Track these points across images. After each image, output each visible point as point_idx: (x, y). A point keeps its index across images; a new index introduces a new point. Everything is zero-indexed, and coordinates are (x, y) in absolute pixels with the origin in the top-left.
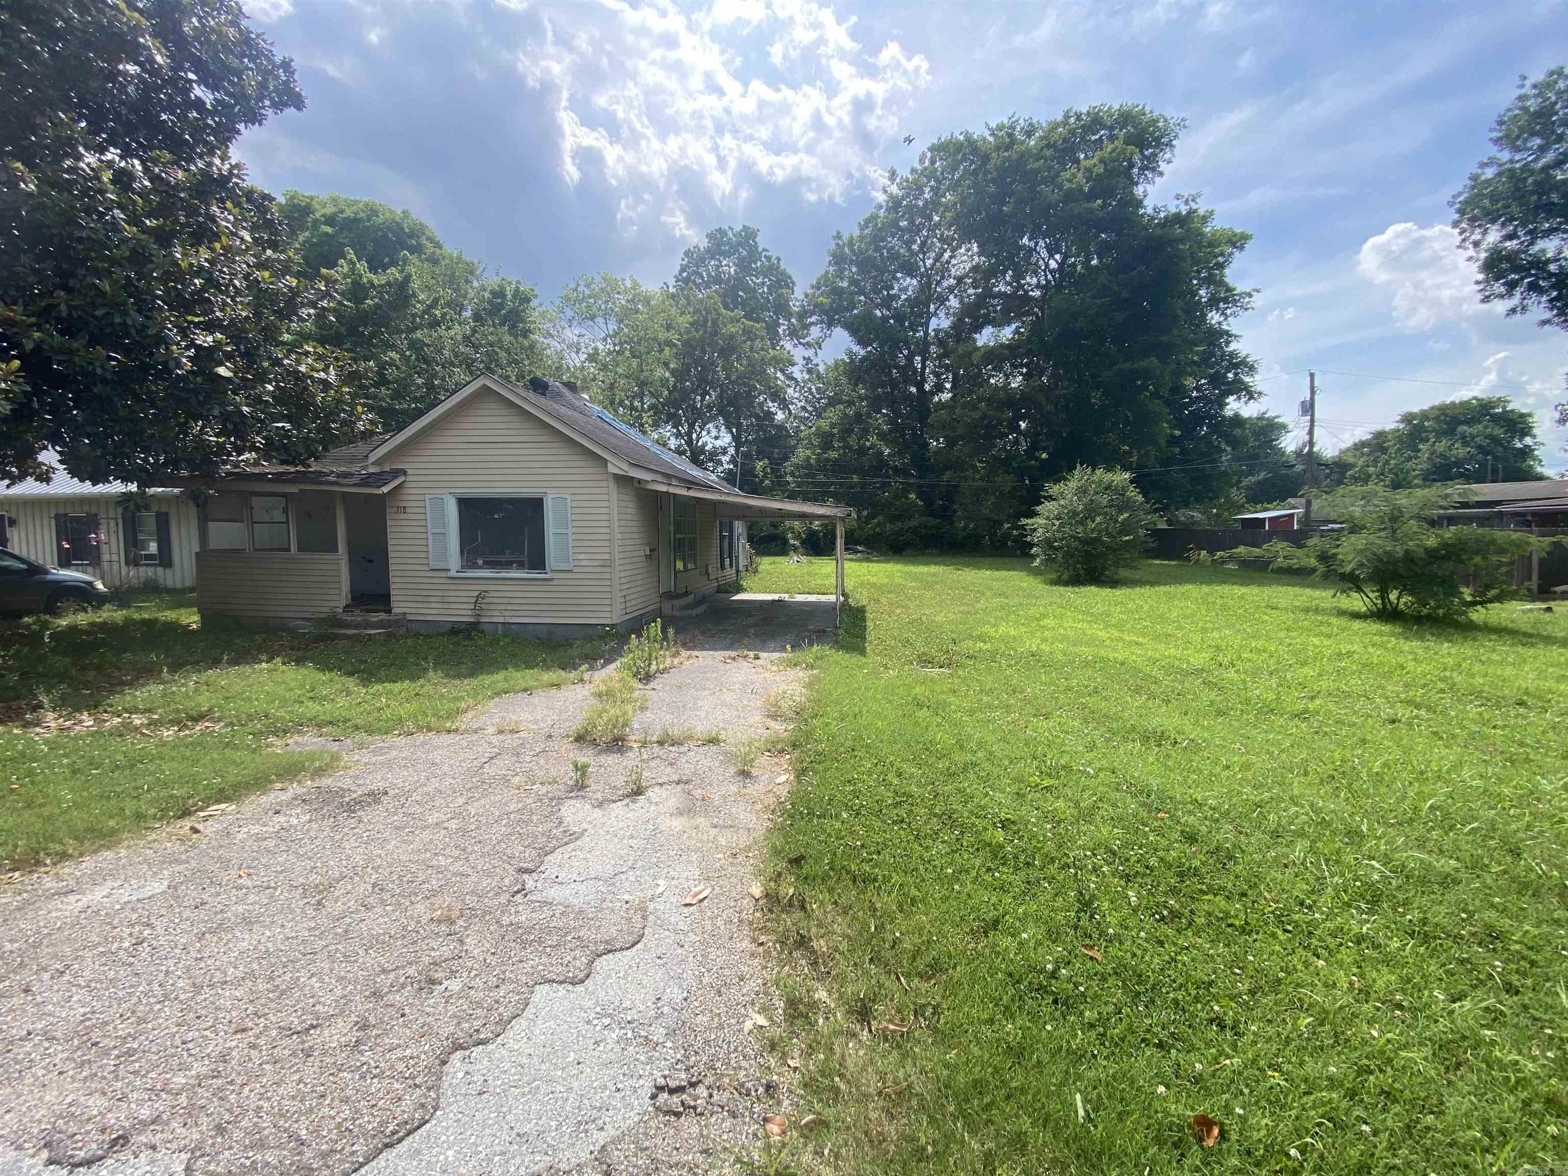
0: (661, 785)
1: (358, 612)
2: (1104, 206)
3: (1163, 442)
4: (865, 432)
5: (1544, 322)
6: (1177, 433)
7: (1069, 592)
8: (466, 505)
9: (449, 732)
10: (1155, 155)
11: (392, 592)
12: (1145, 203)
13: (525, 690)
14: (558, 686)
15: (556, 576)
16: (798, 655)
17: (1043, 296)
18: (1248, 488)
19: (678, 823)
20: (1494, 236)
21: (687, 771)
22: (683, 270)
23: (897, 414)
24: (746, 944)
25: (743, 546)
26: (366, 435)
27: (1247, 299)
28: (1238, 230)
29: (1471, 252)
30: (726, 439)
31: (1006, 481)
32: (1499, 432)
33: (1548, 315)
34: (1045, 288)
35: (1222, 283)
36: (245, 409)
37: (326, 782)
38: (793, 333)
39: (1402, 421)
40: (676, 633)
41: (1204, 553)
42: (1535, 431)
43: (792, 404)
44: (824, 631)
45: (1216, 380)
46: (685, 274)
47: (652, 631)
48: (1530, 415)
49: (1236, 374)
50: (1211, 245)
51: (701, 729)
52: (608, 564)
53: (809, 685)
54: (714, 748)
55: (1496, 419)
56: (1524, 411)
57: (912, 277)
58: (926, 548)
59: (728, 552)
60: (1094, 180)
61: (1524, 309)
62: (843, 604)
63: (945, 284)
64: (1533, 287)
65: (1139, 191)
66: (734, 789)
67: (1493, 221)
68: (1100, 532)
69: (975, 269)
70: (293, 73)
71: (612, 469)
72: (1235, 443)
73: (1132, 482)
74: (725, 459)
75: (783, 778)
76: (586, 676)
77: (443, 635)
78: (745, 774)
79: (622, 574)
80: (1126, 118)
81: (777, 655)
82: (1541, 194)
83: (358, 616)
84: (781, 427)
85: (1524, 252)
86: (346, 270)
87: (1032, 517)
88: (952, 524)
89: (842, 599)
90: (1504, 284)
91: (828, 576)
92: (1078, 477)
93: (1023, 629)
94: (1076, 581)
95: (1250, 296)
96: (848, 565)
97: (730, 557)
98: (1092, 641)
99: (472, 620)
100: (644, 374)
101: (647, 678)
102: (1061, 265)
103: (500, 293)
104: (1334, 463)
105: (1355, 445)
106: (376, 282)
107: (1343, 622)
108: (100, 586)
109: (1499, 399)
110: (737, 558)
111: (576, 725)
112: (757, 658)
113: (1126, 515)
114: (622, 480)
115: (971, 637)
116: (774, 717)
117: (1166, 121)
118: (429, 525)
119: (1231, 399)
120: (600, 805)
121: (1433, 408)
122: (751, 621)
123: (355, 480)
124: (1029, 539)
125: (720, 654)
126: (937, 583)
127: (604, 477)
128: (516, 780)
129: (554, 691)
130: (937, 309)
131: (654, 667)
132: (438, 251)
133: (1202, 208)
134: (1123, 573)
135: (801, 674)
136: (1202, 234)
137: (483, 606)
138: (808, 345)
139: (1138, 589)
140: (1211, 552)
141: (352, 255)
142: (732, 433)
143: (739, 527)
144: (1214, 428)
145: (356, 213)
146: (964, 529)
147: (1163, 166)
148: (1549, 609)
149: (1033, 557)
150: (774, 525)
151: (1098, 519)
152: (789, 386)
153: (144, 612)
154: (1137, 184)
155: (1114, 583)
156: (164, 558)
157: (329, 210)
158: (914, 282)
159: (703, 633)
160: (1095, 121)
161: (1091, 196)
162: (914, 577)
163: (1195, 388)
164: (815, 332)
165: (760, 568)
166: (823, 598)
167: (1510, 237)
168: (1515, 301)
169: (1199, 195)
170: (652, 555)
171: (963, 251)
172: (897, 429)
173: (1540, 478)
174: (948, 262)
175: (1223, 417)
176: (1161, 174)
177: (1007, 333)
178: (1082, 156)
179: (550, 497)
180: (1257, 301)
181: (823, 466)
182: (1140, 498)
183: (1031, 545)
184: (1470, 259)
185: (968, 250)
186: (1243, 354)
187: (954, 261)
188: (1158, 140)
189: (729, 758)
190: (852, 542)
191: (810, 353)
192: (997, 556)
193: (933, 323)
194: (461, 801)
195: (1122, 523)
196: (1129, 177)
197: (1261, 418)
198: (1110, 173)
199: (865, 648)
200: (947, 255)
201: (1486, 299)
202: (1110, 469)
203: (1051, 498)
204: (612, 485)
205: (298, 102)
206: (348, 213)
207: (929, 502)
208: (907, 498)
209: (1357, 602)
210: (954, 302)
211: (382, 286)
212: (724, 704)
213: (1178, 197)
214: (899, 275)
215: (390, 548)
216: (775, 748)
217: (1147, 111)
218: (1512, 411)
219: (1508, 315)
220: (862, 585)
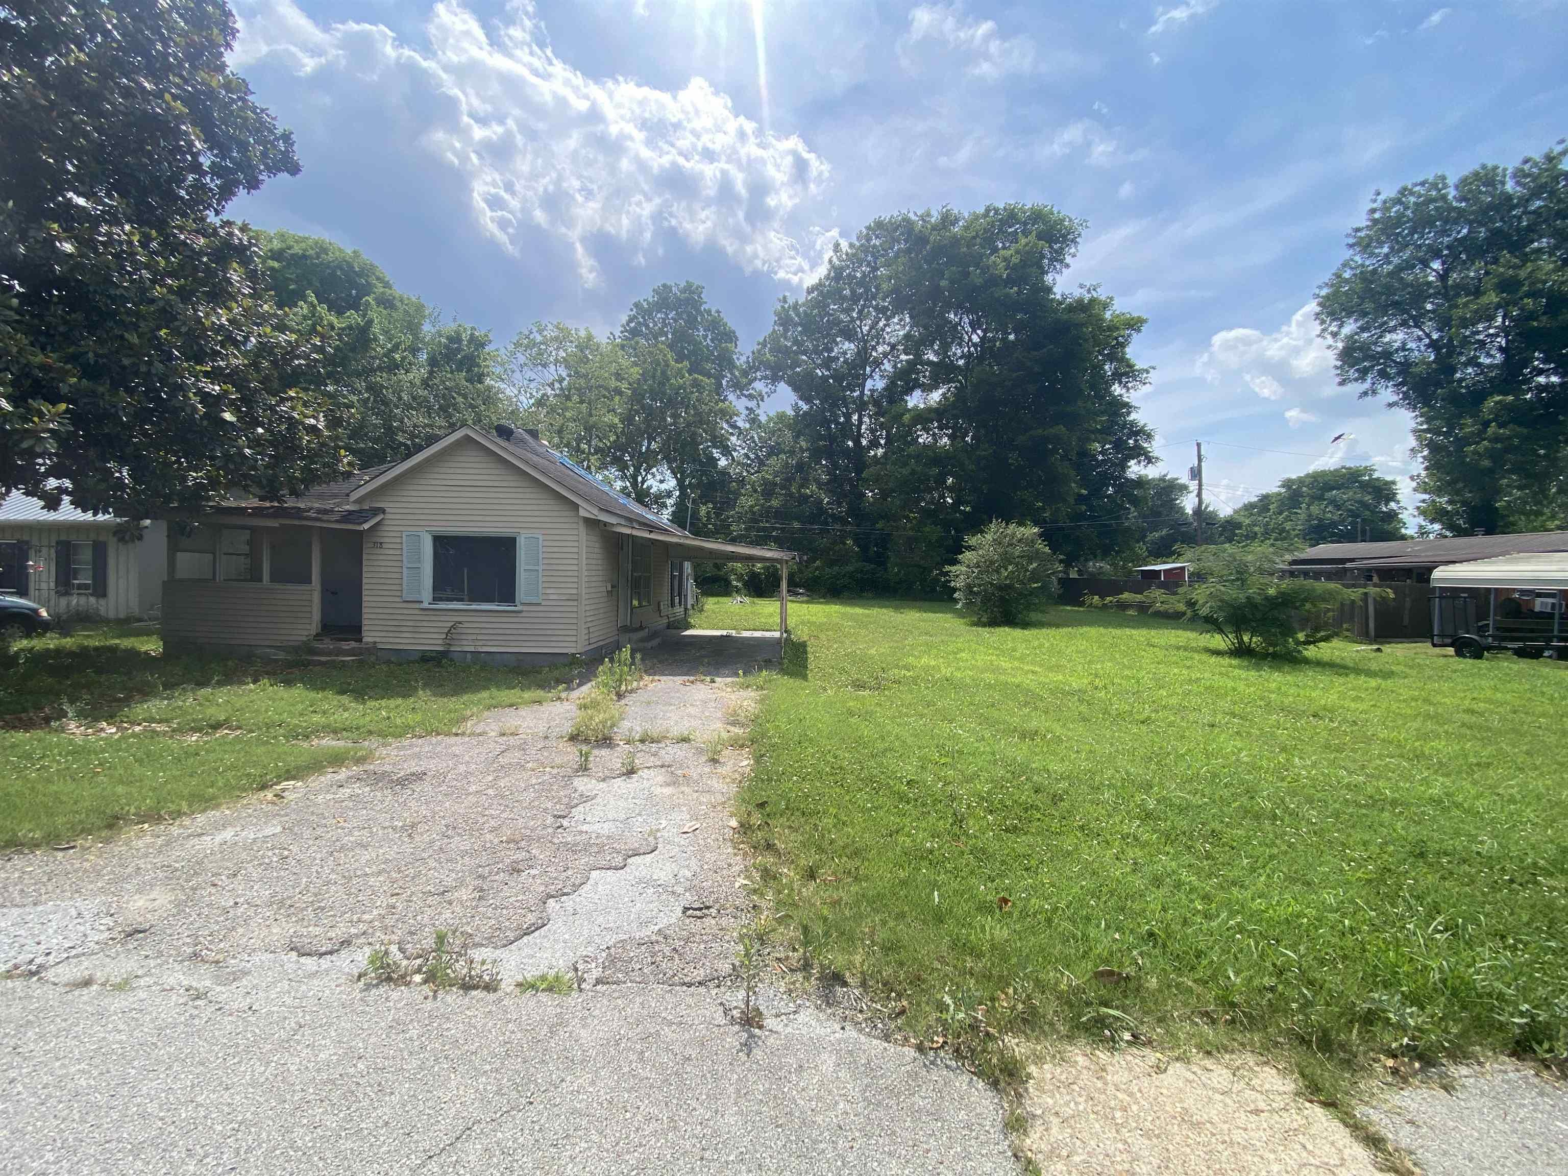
0: (649, 768)
1: (327, 640)
2: (1019, 293)
3: (1071, 500)
4: (804, 484)
5: (1391, 405)
6: (1084, 492)
7: (985, 632)
8: (440, 541)
9: (457, 735)
10: (1062, 249)
11: (364, 622)
12: (1055, 290)
13: (511, 706)
14: (540, 702)
15: (525, 608)
16: (750, 679)
17: (967, 364)
18: (1153, 542)
19: (668, 791)
20: (1350, 327)
21: (668, 759)
22: (631, 320)
23: (835, 466)
24: (730, 850)
25: (690, 585)
26: (348, 475)
27: (1145, 375)
28: (1135, 315)
29: (1330, 340)
30: (671, 483)
31: (933, 531)
32: (1368, 498)
33: (1395, 398)
34: (968, 356)
35: (1123, 360)
36: (247, 451)
37: (367, 767)
38: (737, 386)
39: (1283, 486)
40: (642, 659)
41: (1096, 597)
42: (1399, 497)
43: (735, 450)
44: (770, 661)
45: (1119, 445)
46: (632, 325)
47: (623, 655)
48: (1394, 483)
49: (1136, 441)
50: (1112, 328)
51: (675, 732)
52: (576, 599)
53: (762, 701)
54: (686, 745)
55: (1364, 486)
56: (1389, 478)
57: (850, 341)
58: (862, 591)
59: (678, 592)
60: (1012, 269)
61: (1374, 392)
62: (786, 639)
63: (880, 349)
64: (1383, 374)
65: (1048, 278)
66: (707, 770)
67: (1349, 315)
68: (1012, 579)
69: (907, 337)
70: (292, 144)
71: (582, 513)
72: (1135, 501)
73: (1041, 535)
74: (670, 502)
75: (745, 763)
76: (563, 695)
77: (413, 662)
78: (714, 761)
79: (588, 608)
80: (1037, 216)
81: (729, 680)
82: (1388, 296)
83: (328, 644)
84: (724, 473)
85: (1375, 343)
86: (305, 311)
87: (954, 564)
88: (886, 570)
89: (785, 635)
90: (1357, 370)
91: (771, 615)
92: (994, 531)
93: (941, 660)
94: (993, 623)
95: (1148, 372)
96: (789, 605)
97: (680, 595)
98: (996, 670)
99: (441, 649)
100: (594, 419)
101: (620, 696)
102: (982, 339)
103: (455, 339)
104: (1227, 522)
105: (1245, 505)
106: (337, 325)
107: (1205, 657)
108: (44, 613)
109: (1366, 468)
110: (686, 596)
111: (568, 728)
112: (713, 681)
113: (1035, 565)
114: (591, 523)
115: (897, 667)
116: (733, 724)
117: (1070, 220)
118: (404, 559)
119: (1132, 463)
120: (604, 780)
121: (1308, 476)
122: (703, 652)
123: (336, 517)
124: (953, 584)
125: (679, 679)
126: (871, 623)
127: (576, 519)
128: (530, 765)
129: (536, 707)
130: (873, 371)
131: (623, 688)
132: (388, 291)
133: (1102, 294)
134: (1034, 616)
135: (752, 694)
136: (1103, 320)
137: (454, 636)
138: (750, 397)
139: (1044, 630)
140: (1102, 598)
141: (312, 298)
142: (676, 477)
143: (688, 567)
144: (1119, 488)
145: (305, 250)
146: (897, 574)
147: (1068, 259)
148: (1379, 650)
149: (956, 601)
150: (717, 567)
151: (1010, 568)
152: (732, 434)
153: (94, 641)
154: (1047, 273)
155: (1025, 625)
156: (100, 589)
157: (276, 245)
158: (852, 346)
159: (660, 662)
160: (1011, 216)
161: (1010, 282)
162: (852, 618)
163: (1100, 453)
164: (759, 386)
165: (706, 607)
166: (768, 634)
167: (1363, 329)
168: (1367, 385)
169: (1099, 285)
170: (613, 592)
171: (896, 320)
172: (834, 479)
173: (1403, 538)
174: (883, 330)
175: (1126, 479)
176: (1067, 266)
177: (936, 396)
178: (1000, 245)
179: (523, 536)
180: (1153, 376)
181: (767, 513)
182: (1047, 549)
183: (955, 590)
184: (1329, 347)
185: (901, 320)
186: (1141, 423)
187: (888, 329)
188: (1064, 236)
189: (700, 751)
190: (793, 585)
191: (752, 404)
192: (925, 600)
193: (869, 384)
194: (490, 778)
195: (1032, 573)
196: (1041, 267)
197: (1162, 479)
198: (1024, 264)
199: (806, 675)
200: (881, 324)
201: (1342, 383)
202: (1021, 524)
203: (969, 548)
204: (582, 529)
205: (294, 169)
206: (297, 249)
207: (864, 549)
208: (845, 544)
209: (1218, 641)
210: (887, 366)
211: (343, 329)
212: (689, 716)
213: (1081, 286)
214: (838, 339)
215: (364, 581)
216: (737, 744)
217: (1055, 210)
218: (1378, 479)
219: (1360, 397)
220: (803, 623)
